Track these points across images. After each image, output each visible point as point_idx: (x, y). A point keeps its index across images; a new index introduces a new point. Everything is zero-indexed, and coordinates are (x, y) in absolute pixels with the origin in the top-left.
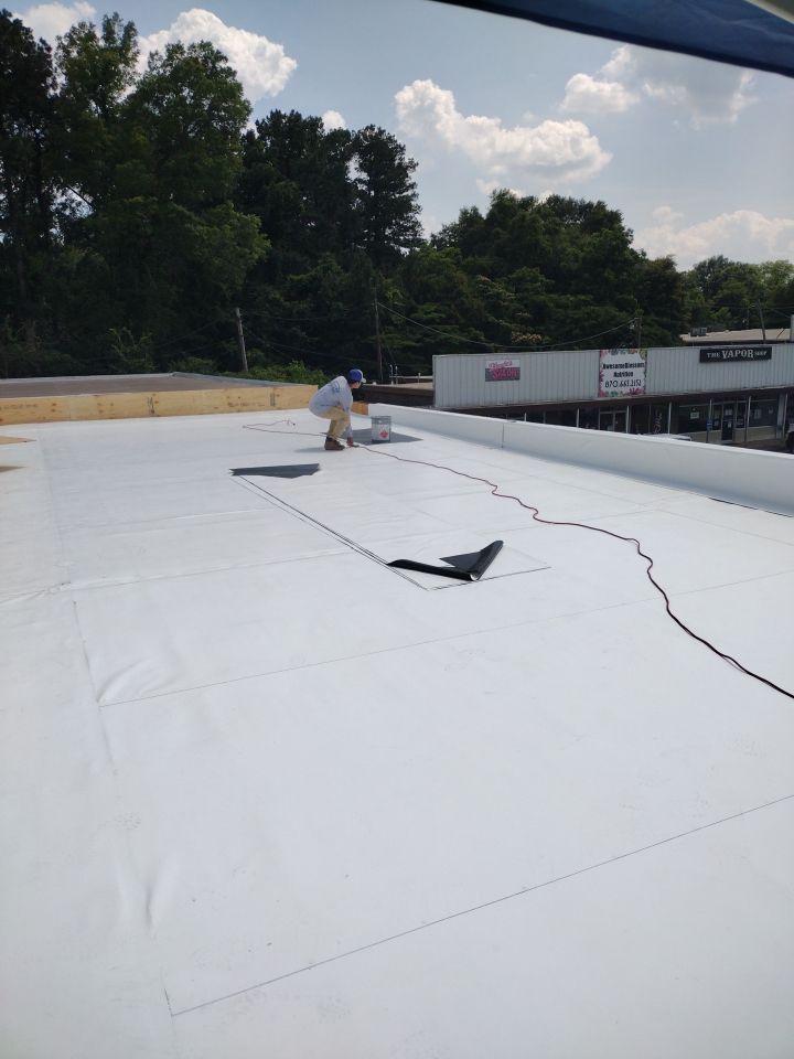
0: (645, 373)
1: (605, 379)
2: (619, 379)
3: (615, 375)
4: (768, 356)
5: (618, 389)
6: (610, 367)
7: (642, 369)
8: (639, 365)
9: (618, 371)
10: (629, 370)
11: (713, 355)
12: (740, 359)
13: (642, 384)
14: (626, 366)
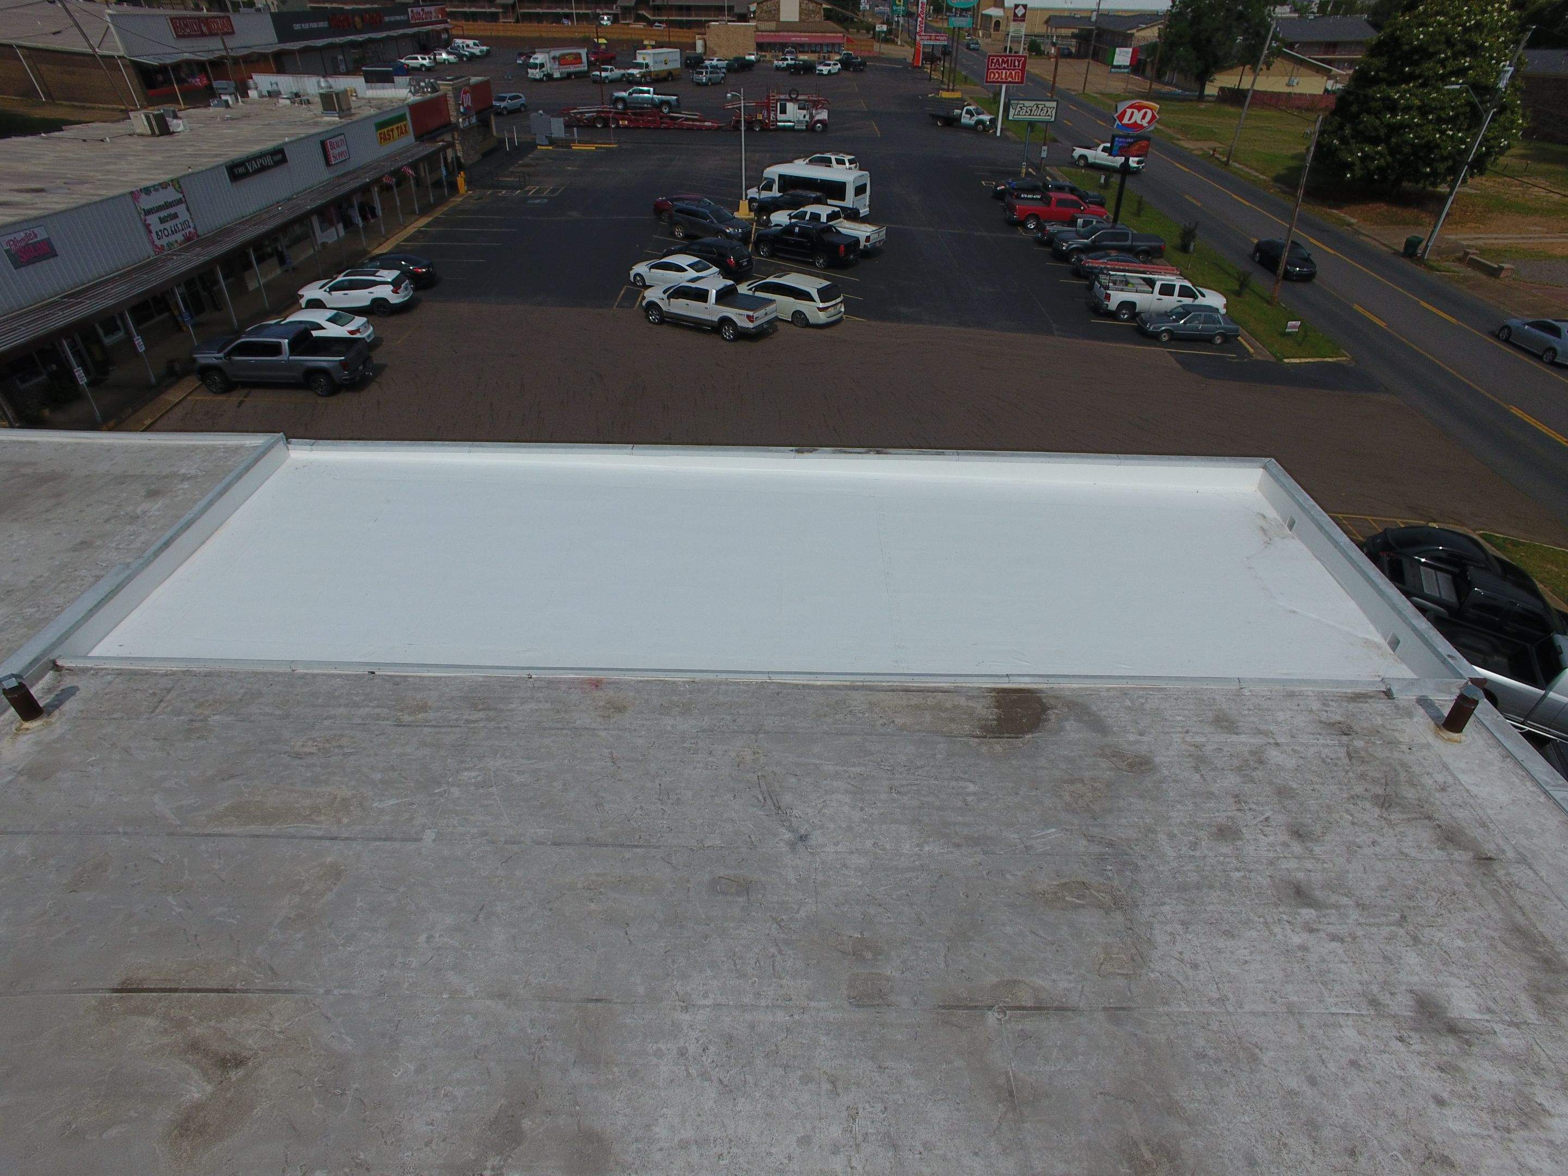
0: (188, 210)
1: (154, 229)
2: (167, 225)
3: (162, 221)
4: (284, 160)
5: (172, 239)
6: (148, 212)
7: (183, 206)
8: (179, 202)
9: (163, 214)
10: (172, 211)
11: (241, 170)
12: (263, 169)
13: (191, 225)
14: (168, 205)
